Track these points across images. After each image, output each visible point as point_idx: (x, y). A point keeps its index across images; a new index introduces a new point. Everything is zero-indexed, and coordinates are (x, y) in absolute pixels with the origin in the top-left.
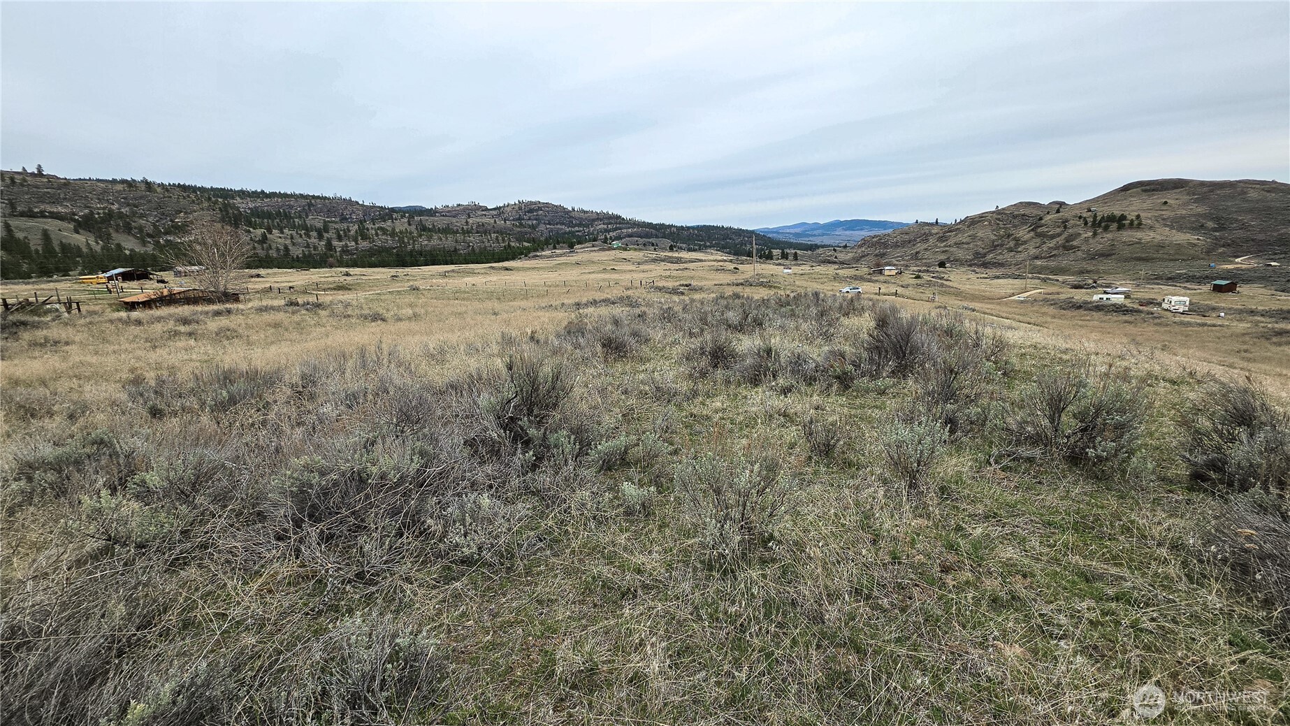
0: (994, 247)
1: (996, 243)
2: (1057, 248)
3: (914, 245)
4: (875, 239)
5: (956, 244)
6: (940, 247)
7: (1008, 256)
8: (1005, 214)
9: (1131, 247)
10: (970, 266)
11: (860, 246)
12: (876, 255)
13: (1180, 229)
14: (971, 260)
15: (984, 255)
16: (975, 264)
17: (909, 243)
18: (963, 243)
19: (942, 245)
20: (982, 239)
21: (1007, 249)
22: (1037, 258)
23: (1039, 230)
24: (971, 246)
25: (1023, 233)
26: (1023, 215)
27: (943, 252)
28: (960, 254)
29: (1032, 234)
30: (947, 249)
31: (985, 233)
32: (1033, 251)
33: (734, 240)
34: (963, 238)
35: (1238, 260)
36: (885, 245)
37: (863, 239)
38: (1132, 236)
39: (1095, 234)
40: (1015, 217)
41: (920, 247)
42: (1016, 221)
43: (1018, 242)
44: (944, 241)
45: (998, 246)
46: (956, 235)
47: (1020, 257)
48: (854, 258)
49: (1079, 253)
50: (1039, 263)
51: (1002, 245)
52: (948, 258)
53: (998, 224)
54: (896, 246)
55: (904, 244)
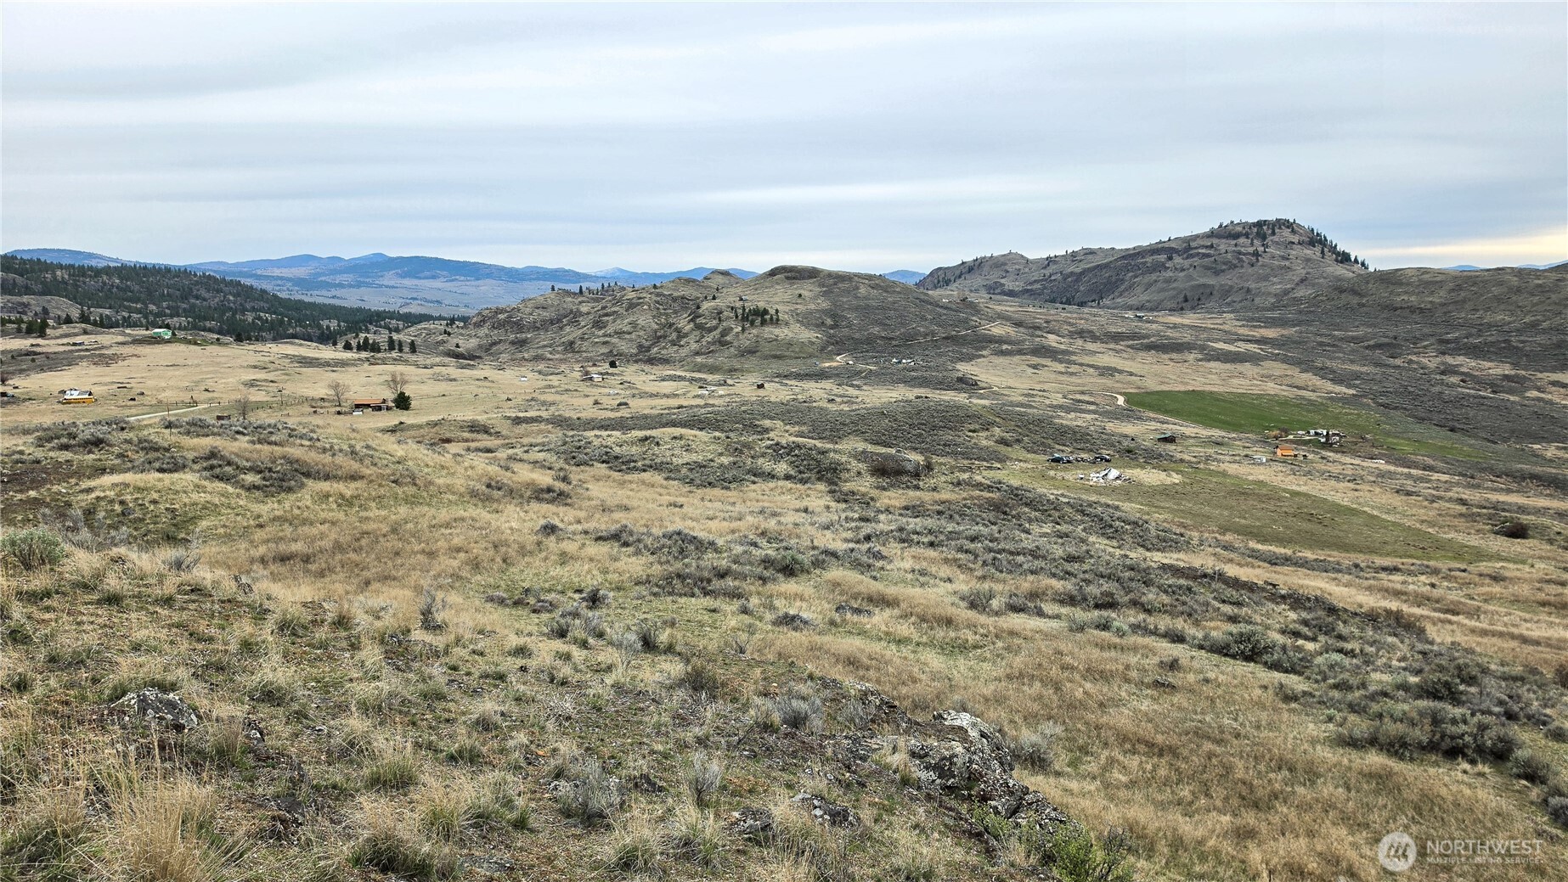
0: (657, 339)
1: (658, 334)
2: (714, 343)
3: (561, 328)
4: (501, 316)
5: (616, 333)
6: (599, 337)
7: (671, 351)
8: (664, 295)
9: (770, 344)
10: (636, 362)
11: (478, 325)
12: (513, 343)
13: (807, 325)
14: (636, 355)
15: (648, 349)
16: (640, 360)
17: (552, 324)
18: (624, 332)
19: (601, 333)
20: (643, 328)
21: (670, 341)
22: (697, 353)
23: (698, 321)
24: (633, 336)
25: (683, 323)
26: (683, 298)
27: (605, 343)
28: (624, 346)
29: (692, 325)
30: (607, 339)
31: (646, 320)
32: (694, 346)
33: (205, 300)
34: (623, 325)
35: (838, 358)
36: (519, 326)
37: (479, 314)
38: (771, 333)
39: (743, 330)
40: (675, 300)
41: (570, 333)
42: (676, 306)
43: (681, 335)
44: (601, 328)
45: (660, 337)
46: (614, 321)
47: (684, 352)
48: (480, 346)
49: (732, 349)
50: (699, 359)
51: (665, 337)
52: (611, 351)
53: (658, 309)
54: (534, 327)
55: (546, 325)
